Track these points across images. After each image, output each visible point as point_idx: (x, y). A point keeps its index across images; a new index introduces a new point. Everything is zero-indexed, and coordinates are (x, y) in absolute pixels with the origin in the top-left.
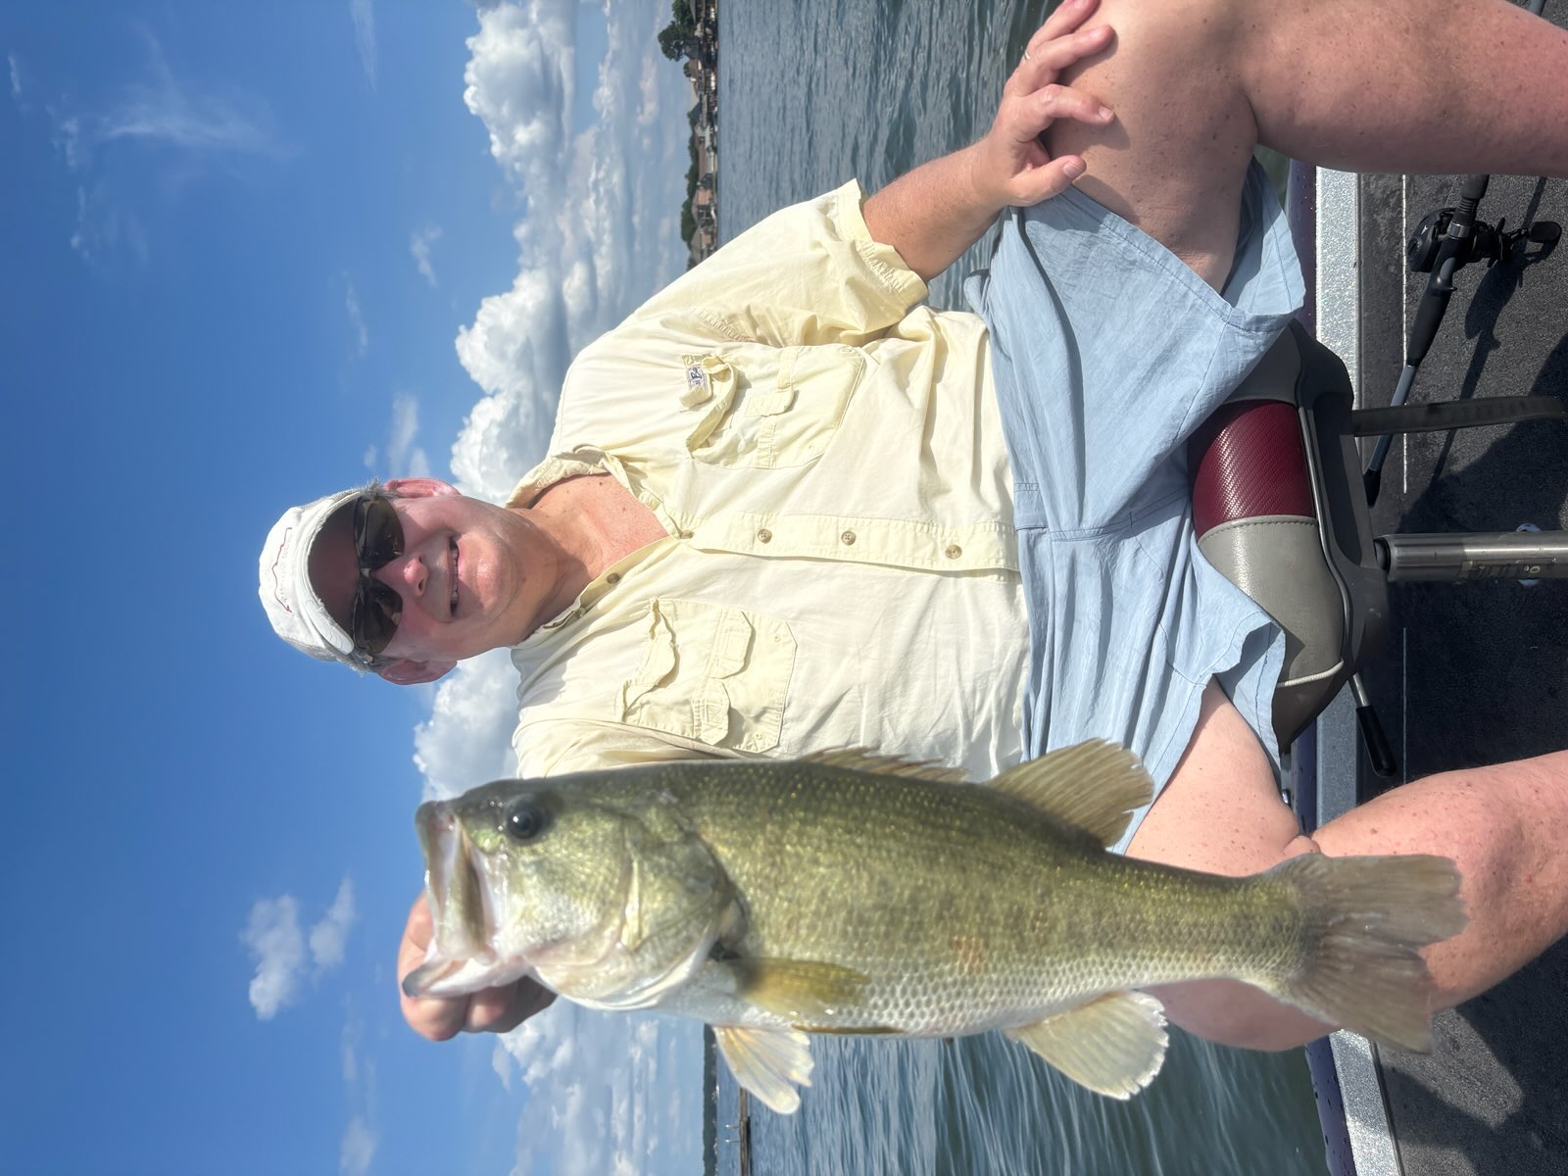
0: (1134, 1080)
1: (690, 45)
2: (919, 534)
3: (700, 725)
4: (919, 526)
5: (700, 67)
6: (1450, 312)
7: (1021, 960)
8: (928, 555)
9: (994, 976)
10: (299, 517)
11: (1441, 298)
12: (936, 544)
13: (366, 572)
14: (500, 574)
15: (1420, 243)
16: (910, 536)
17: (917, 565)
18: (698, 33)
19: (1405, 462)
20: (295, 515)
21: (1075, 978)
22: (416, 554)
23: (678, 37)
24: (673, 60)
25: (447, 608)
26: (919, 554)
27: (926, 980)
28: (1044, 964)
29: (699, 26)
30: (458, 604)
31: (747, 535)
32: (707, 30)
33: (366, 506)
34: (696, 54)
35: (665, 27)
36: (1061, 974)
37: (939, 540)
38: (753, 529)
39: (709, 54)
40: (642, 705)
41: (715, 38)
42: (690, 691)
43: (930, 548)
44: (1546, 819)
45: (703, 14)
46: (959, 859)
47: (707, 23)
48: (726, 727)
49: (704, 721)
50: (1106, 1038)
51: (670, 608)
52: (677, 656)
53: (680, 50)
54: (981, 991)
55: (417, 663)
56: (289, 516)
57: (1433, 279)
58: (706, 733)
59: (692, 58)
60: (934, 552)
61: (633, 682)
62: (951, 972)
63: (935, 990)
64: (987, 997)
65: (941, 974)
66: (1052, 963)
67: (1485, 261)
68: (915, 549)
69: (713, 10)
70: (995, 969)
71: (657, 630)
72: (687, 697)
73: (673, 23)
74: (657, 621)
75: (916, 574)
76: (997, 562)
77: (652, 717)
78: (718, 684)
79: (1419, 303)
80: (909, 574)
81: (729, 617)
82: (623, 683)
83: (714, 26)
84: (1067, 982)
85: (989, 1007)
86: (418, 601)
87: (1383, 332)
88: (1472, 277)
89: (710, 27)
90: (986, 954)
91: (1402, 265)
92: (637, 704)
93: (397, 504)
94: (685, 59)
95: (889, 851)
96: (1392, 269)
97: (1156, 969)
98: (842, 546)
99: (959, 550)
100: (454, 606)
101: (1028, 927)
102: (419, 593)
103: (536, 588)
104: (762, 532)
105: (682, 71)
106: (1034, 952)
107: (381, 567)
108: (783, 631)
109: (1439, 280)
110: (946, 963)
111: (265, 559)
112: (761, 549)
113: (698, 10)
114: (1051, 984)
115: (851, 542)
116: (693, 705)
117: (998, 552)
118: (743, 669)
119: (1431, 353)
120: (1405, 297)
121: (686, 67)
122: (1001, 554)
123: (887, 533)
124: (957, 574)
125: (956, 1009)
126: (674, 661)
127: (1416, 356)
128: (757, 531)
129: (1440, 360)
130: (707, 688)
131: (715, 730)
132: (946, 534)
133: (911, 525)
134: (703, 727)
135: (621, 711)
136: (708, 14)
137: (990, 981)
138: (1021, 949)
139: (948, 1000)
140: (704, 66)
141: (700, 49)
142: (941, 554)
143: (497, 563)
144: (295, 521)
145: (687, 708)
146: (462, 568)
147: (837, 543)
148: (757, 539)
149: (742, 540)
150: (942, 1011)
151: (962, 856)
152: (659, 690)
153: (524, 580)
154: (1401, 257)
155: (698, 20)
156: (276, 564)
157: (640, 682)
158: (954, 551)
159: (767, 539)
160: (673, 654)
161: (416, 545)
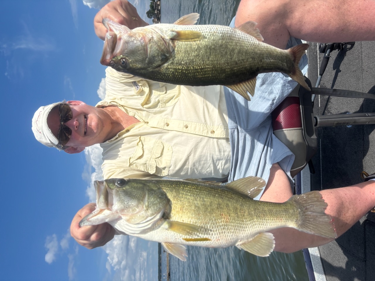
0: (269, 251)
1: (154, 15)
2: (204, 127)
3: (148, 169)
4: (204, 125)
5: (156, 20)
6: (329, 63)
7: (238, 220)
8: (206, 132)
9: (232, 224)
10: (44, 109)
11: (327, 59)
12: (208, 129)
13: (62, 123)
14: (98, 125)
15: (322, 46)
16: (202, 127)
17: (203, 135)
18: (156, 12)
19: (319, 100)
20: (42, 108)
21: (252, 226)
22: (76, 119)
23: (151, 13)
24: (150, 19)
25: (84, 133)
26: (204, 132)
27: (215, 224)
28: (244, 222)
29: (156, 11)
30: (87, 132)
31: (162, 124)
32: (158, 11)
33: (62, 106)
34: (155, 17)
35: (148, 11)
36: (248, 225)
37: (209, 128)
38: (164, 122)
39: (158, 17)
40: (134, 163)
41: (160, 13)
42: (146, 161)
43: (206, 131)
44: (348, 201)
45: (157, 8)
46: (221, 196)
47: (158, 10)
48: (155, 171)
49: (150, 169)
50: (261, 244)
51: (144, 139)
52: (143, 151)
53: (151, 16)
54: (229, 228)
55: (75, 148)
56: (41, 108)
57: (325, 54)
58: (150, 171)
59: (154, 18)
60: (208, 132)
61: (132, 158)
62: (221, 222)
63: (218, 227)
64: (231, 230)
65: (219, 223)
66: (246, 221)
67: (337, 50)
68: (203, 131)
69: (159, 7)
70: (232, 222)
71: (139, 144)
72: (146, 162)
73: (150, 10)
74: (140, 141)
75: (203, 137)
76: (223, 136)
77: (136, 166)
78: (154, 160)
79: (322, 61)
80: (201, 137)
81: (157, 143)
82: (129, 158)
83: (160, 11)
84: (250, 227)
85: (232, 233)
86: (76, 131)
87: (314, 69)
88: (334, 54)
89: (159, 11)
90: (230, 218)
91: (317, 52)
92: (133, 163)
93: (71, 106)
94: (153, 18)
95: (204, 193)
96: (315, 53)
97: (270, 222)
98: (185, 128)
99: (214, 132)
100: (85, 133)
101: (239, 212)
102: (76, 129)
103: (107, 129)
104: (167, 123)
105: (152, 21)
106: (241, 218)
107: (66, 122)
108: (170, 148)
109: (326, 55)
110: (220, 220)
111: (34, 120)
112: (166, 128)
113: (156, 7)
114: (246, 227)
115: (187, 127)
116: (147, 165)
117: (224, 133)
118: (161, 156)
119: (325, 73)
120: (318, 60)
121: (153, 20)
122: (224, 134)
123: (196, 126)
124: (213, 138)
125: (223, 233)
126: (142, 152)
127: (322, 73)
128: (165, 123)
129: (327, 75)
130: (151, 160)
131: (152, 171)
132: (211, 127)
133: (202, 125)
134: (149, 170)
135: (129, 164)
136: (158, 8)
137: (231, 225)
138: (238, 217)
139: (221, 230)
140: (157, 20)
141: (156, 16)
142: (209, 132)
143: (97, 122)
144: (43, 109)
145: (146, 165)
146: (88, 123)
147: (183, 128)
148: (165, 125)
149: (161, 125)
150: (220, 233)
151: (222, 195)
152: (138, 160)
153: (104, 127)
154: (317, 50)
155: (156, 9)
156: (37, 121)
157: (133, 157)
158: (213, 132)
159: (168, 125)
160: (142, 151)
161: (76, 117)
